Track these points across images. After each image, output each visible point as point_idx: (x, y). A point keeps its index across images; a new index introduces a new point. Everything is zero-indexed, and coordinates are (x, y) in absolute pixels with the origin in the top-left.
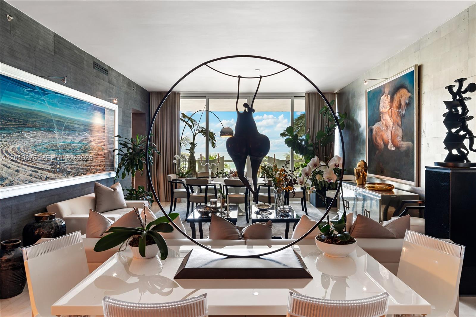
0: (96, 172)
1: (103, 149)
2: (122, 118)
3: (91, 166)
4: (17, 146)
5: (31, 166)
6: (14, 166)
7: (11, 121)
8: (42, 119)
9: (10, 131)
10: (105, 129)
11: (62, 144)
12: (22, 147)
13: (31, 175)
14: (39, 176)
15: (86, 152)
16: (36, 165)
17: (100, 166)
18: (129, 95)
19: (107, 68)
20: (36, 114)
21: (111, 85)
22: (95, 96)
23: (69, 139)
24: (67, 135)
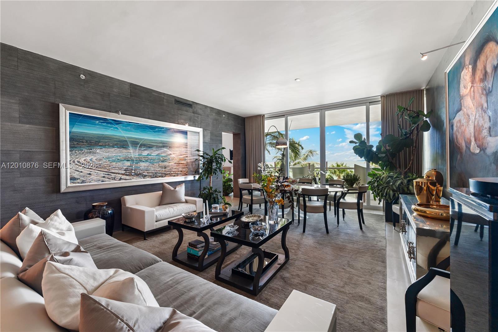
0: (177, 176)
1: (185, 160)
2: (210, 138)
3: (171, 171)
4: (88, 158)
5: (103, 171)
6: (86, 171)
7: (83, 142)
8: (115, 140)
9: (82, 149)
10: (187, 145)
11: (137, 156)
12: (94, 159)
13: (104, 177)
14: (112, 178)
15: (165, 162)
16: (109, 170)
17: (181, 172)
18: (219, 121)
19: (191, 103)
20: (109, 137)
21: (196, 115)
22: (177, 123)
23: (145, 153)
24: (143, 150)
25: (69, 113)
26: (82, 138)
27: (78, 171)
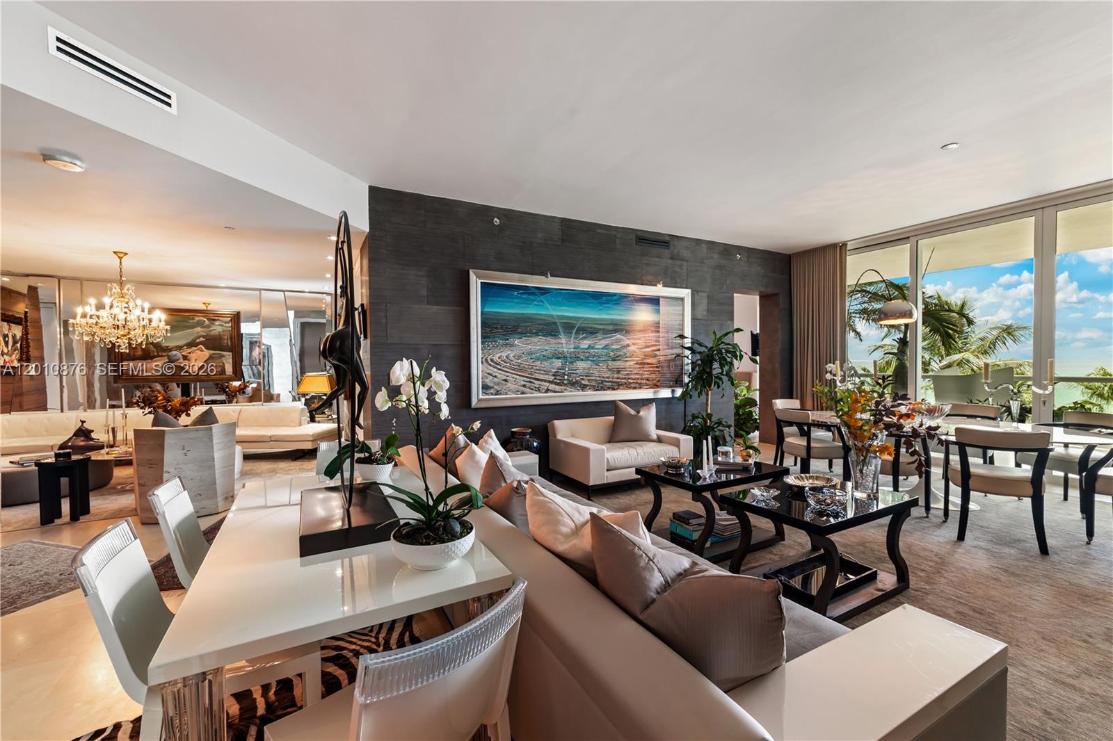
0: (640, 388)
1: (656, 356)
2: (706, 308)
3: (629, 378)
4: (504, 354)
5: (523, 376)
6: (501, 376)
7: (497, 328)
8: (539, 322)
9: (496, 339)
10: (659, 327)
11: (572, 350)
12: (511, 355)
13: (524, 386)
14: (535, 387)
15: (619, 360)
16: (532, 375)
17: (647, 380)
18: (726, 269)
19: (667, 238)
20: (530, 318)
21: (678, 262)
22: (640, 282)
23: (585, 344)
24: (581, 339)
25: (481, 283)
26: (496, 322)
27: (491, 375)
